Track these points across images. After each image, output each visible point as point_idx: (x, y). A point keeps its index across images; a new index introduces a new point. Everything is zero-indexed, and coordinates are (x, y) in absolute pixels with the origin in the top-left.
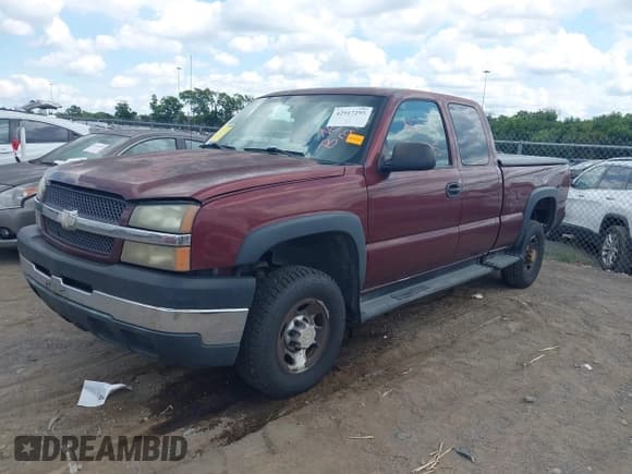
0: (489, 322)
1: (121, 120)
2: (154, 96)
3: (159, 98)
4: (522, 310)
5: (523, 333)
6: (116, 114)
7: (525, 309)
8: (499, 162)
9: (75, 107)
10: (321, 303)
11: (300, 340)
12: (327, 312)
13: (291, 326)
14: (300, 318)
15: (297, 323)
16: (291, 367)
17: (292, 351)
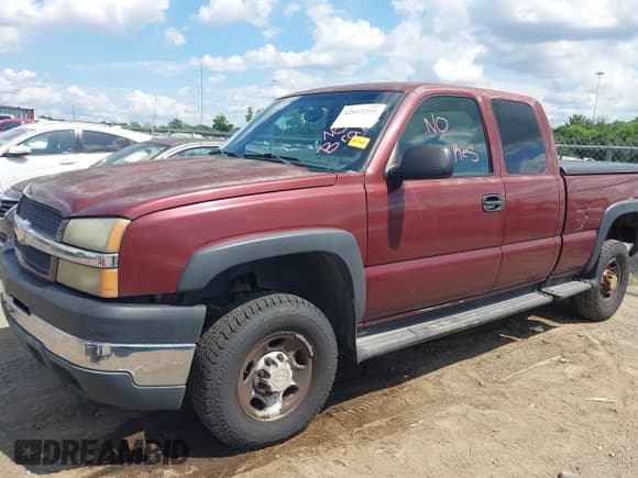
0: (542, 363)
1: (218, 132)
2: (250, 108)
3: (254, 111)
4: (591, 351)
5: (584, 380)
6: (214, 126)
7: (596, 348)
8: (561, 170)
9: (176, 120)
10: (301, 337)
11: (270, 382)
12: (310, 348)
13: (261, 364)
14: (273, 355)
15: (268, 363)
16: (260, 413)
17: (263, 395)
